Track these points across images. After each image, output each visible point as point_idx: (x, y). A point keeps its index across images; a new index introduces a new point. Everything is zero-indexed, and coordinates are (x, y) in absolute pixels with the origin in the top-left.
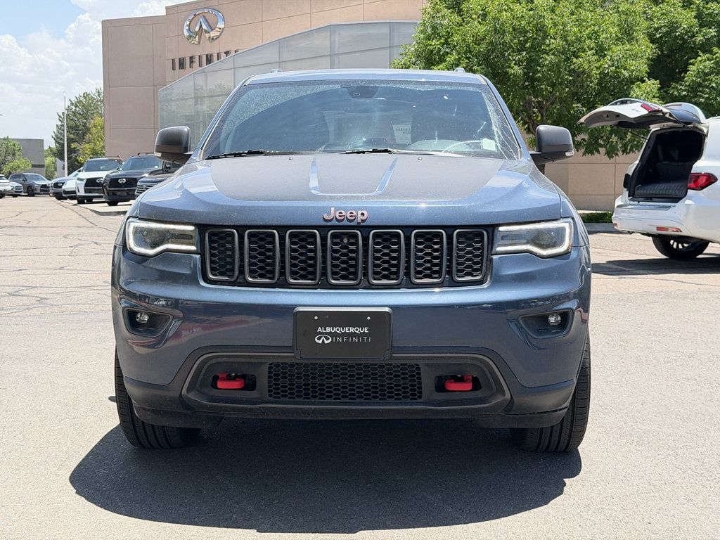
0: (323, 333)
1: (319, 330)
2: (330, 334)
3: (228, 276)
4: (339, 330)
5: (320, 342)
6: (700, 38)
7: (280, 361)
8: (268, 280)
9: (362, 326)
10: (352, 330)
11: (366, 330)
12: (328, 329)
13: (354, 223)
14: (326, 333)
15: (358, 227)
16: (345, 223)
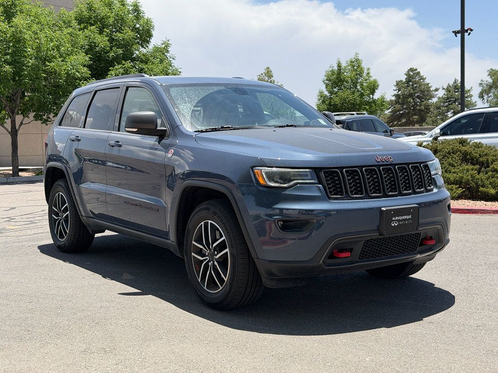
0: (395, 220)
1: (393, 219)
2: (397, 220)
3: (340, 195)
4: (401, 218)
5: (393, 225)
6: (112, 54)
7: (369, 238)
8: (360, 196)
9: (409, 215)
10: (405, 217)
11: (410, 217)
12: (397, 218)
13: (389, 163)
14: (396, 220)
15: (391, 165)
16: (385, 163)
